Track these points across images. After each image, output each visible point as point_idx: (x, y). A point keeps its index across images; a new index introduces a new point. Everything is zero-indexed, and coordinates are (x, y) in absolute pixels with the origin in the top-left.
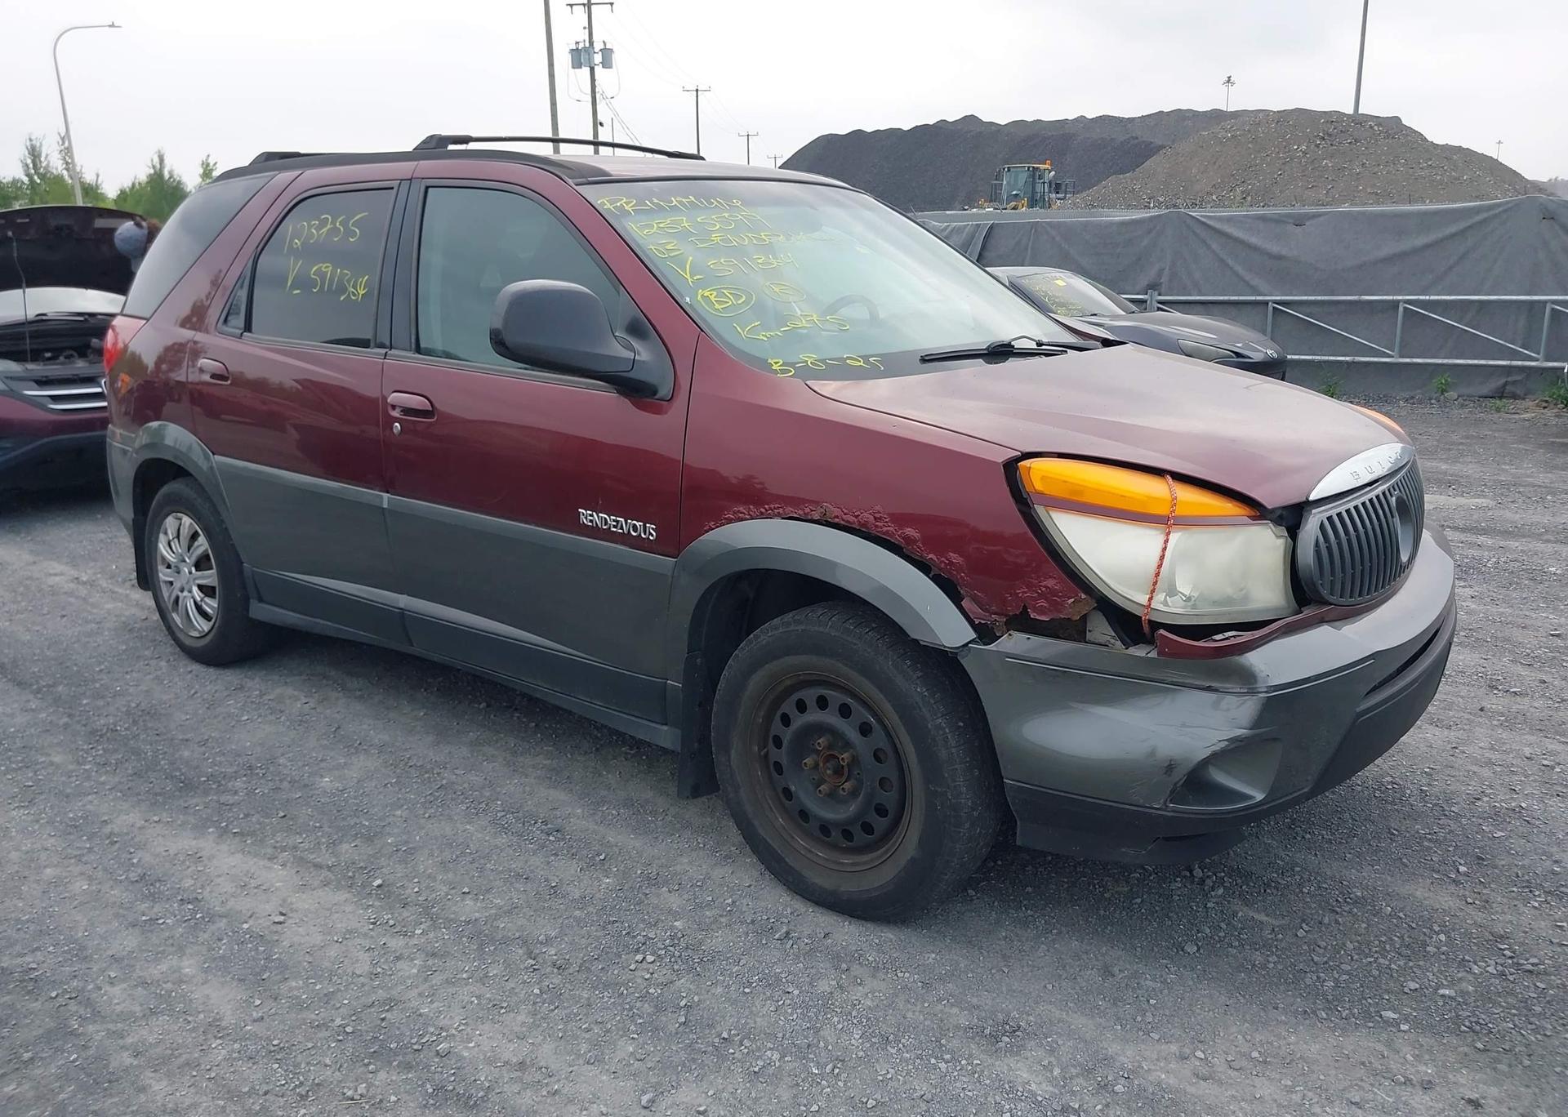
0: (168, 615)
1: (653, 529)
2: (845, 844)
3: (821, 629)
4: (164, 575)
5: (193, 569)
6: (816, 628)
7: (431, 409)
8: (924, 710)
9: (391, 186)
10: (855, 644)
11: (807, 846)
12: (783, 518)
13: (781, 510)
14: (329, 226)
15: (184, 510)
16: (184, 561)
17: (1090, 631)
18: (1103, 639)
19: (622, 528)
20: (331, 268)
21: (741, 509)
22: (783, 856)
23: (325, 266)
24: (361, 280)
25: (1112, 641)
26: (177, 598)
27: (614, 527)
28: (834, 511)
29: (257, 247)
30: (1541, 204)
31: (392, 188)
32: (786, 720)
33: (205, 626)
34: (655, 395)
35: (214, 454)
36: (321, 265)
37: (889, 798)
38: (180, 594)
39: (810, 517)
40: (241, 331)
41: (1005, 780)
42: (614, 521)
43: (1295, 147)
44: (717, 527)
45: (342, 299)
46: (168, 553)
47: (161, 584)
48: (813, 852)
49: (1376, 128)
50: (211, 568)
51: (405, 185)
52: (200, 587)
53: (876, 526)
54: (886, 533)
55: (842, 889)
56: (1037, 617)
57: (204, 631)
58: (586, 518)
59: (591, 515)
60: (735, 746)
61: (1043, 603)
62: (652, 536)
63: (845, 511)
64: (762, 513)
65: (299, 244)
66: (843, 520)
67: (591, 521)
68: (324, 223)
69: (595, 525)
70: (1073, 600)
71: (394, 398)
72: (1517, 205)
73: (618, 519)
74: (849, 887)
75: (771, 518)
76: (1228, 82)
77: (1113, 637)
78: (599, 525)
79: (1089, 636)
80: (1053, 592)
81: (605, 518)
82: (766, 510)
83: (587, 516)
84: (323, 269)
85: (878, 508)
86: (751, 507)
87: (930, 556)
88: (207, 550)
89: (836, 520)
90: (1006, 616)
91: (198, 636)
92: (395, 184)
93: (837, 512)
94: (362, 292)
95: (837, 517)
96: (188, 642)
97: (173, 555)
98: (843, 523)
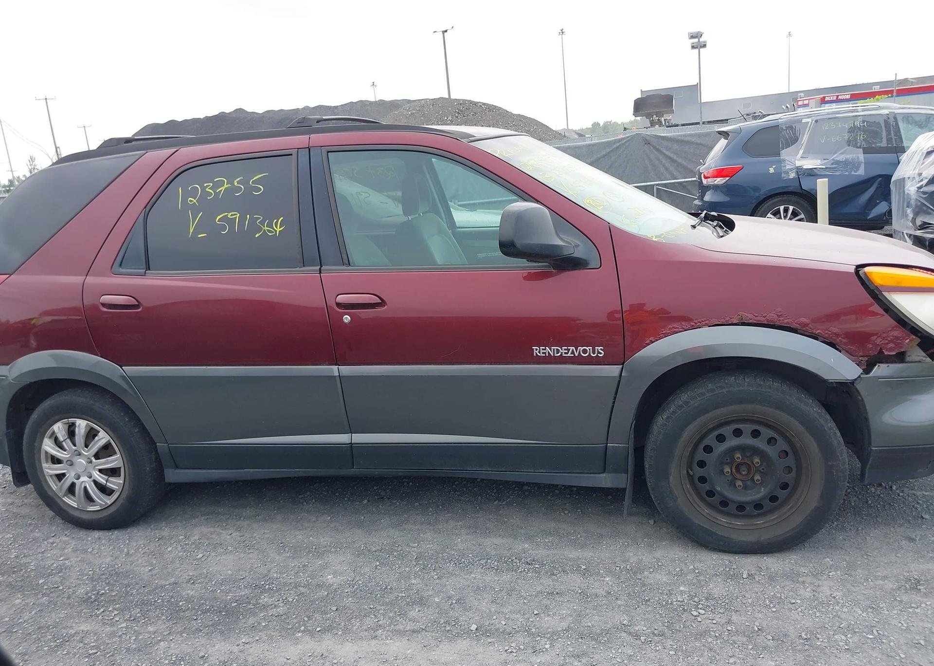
0: (59, 501)
1: (601, 349)
2: (756, 512)
3: (741, 388)
4: (49, 470)
5: (93, 459)
6: (737, 389)
7: (380, 302)
8: (820, 420)
9: (291, 153)
10: (769, 392)
11: (728, 521)
12: (709, 326)
13: (707, 322)
14: (226, 186)
15: (76, 415)
16: (80, 454)
17: (909, 356)
18: (917, 359)
19: (573, 352)
20: (238, 215)
21: (675, 326)
22: (714, 531)
23: (230, 214)
24: (275, 221)
25: (924, 359)
26: (73, 485)
27: (565, 353)
28: (749, 317)
29: (145, 207)
30: (643, 137)
31: (292, 155)
32: (708, 449)
33: (109, 500)
34: (588, 266)
35: (121, 367)
36: (227, 214)
37: (790, 478)
38: (76, 481)
39: (730, 323)
40: (144, 271)
41: (872, 448)
42: (565, 349)
43: (446, 118)
44: (657, 340)
45: (257, 236)
46: (56, 450)
47: (47, 477)
48: (732, 524)
49: (483, 106)
50: (115, 453)
51: (304, 153)
52: (100, 471)
53: (779, 320)
54: (788, 323)
55: (762, 539)
56: (889, 354)
57: (106, 503)
58: (539, 352)
59: (543, 349)
60: (672, 474)
61: (892, 345)
62: (601, 353)
63: (756, 315)
64: (693, 326)
65: (195, 201)
66: (755, 320)
67: (543, 353)
68: (221, 184)
69: (547, 355)
70: (908, 340)
71: (341, 298)
72: (632, 138)
73: (569, 348)
74: (766, 537)
75: (700, 328)
76: (373, 85)
77: (924, 357)
78: (552, 355)
79: (908, 359)
80: (897, 338)
81: (557, 349)
82: (696, 323)
83: (538, 351)
84: (229, 216)
85: (779, 309)
86: (683, 323)
87: (818, 331)
88: (109, 441)
89: (750, 321)
90: (867, 356)
91: (100, 508)
92: (294, 152)
93: (750, 316)
94: (278, 230)
95: (751, 319)
96: (85, 516)
97: (65, 453)
98: (755, 322)
